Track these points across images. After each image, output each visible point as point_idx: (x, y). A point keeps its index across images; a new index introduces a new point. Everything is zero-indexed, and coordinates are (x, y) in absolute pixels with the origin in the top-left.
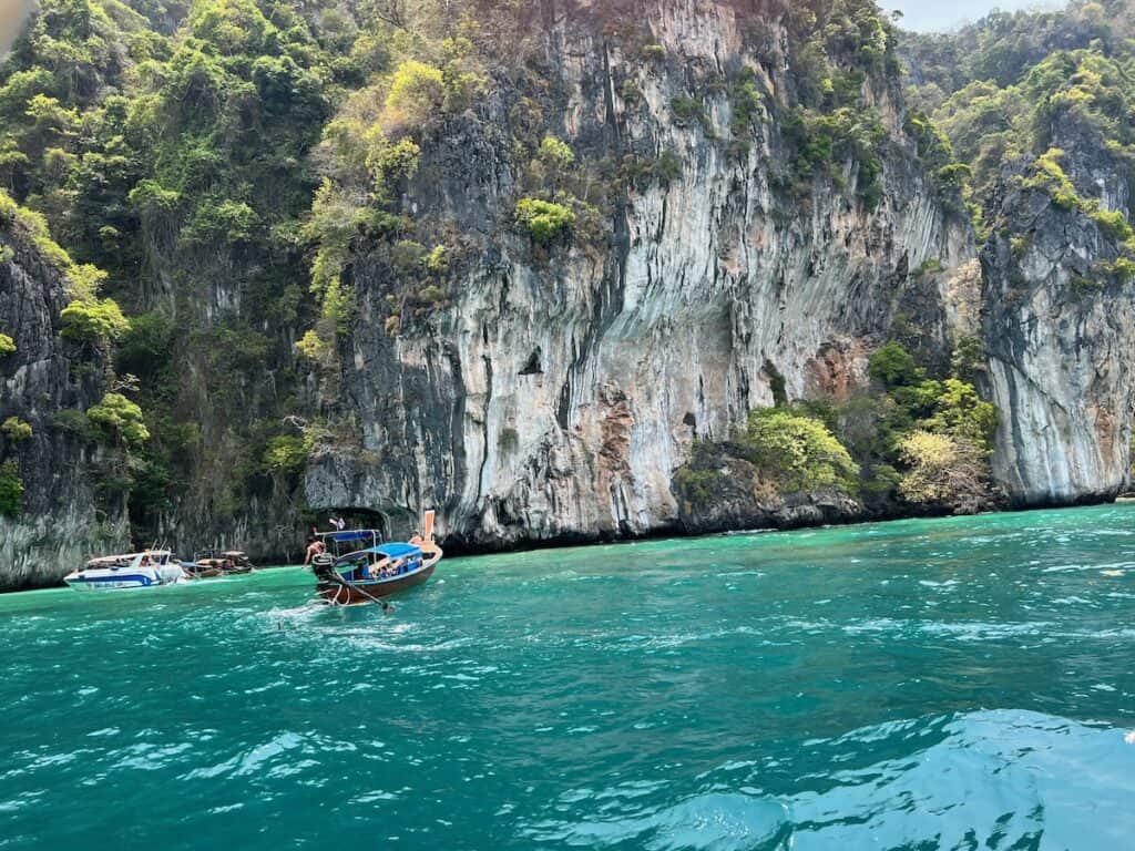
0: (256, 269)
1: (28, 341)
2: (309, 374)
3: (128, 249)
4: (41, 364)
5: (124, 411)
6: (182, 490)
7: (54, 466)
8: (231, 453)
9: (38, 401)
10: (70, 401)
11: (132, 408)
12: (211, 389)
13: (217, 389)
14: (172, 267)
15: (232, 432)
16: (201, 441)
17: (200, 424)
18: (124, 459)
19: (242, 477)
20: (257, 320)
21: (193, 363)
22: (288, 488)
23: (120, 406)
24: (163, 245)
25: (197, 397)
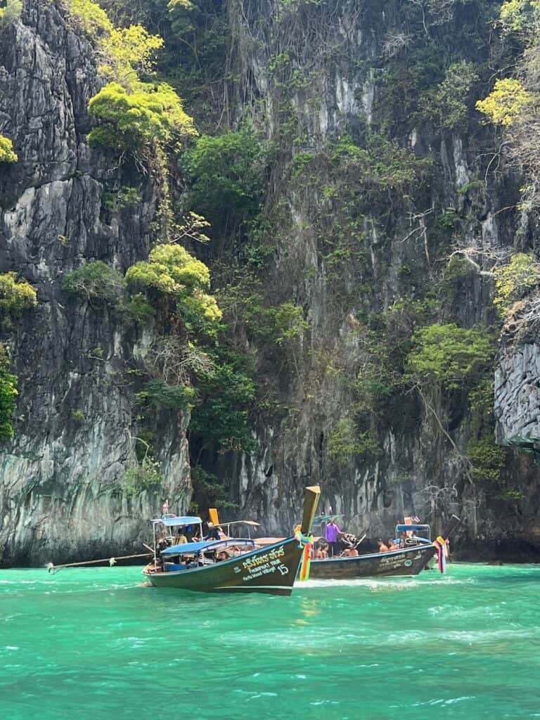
0: (401, 38)
1: (38, 149)
2: (484, 218)
3: (207, 34)
4: (57, 187)
5: (181, 271)
6: (277, 418)
7: (69, 358)
8: (353, 356)
9: (49, 247)
10: (100, 249)
11: (196, 268)
12: (324, 248)
13: (333, 248)
14: (267, 51)
15: (354, 321)
16: (308, 333)
17: (306, 308)
18: (182, 356)
19: (369, 395)
20: (398, 131)
21: (297, 208)
22: (447, 420)
23: (177, 262)
24: (256, 18)
25: (302, 264)
